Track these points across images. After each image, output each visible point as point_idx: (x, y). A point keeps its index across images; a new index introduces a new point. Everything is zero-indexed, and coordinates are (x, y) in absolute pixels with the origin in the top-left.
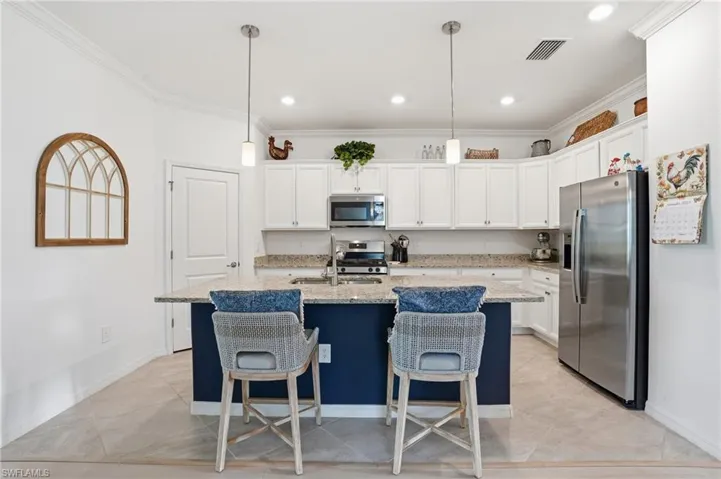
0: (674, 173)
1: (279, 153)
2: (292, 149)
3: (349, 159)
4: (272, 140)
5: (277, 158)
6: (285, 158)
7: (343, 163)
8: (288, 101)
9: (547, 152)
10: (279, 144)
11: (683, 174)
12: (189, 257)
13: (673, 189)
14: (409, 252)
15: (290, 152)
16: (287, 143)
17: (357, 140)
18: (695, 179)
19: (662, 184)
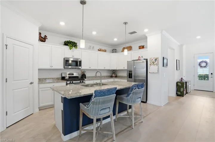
0: (153, 61)
1: (43, 39)
2: (47, 39)
3: (71, 46)
4: (40, 34)
5: (42, 41)
6: (44, 42)
7: (69, 47)
8: (62, 24)
9: (116, 52)
10: (43, 36)
11: (154, 61)
12: (14, 81)
13: (153, 64)
14: (86, 76)
15: (46, 40)
16: (45, 36)
17: (71, 40)
18: (156, 62)
19: (151, 63)
